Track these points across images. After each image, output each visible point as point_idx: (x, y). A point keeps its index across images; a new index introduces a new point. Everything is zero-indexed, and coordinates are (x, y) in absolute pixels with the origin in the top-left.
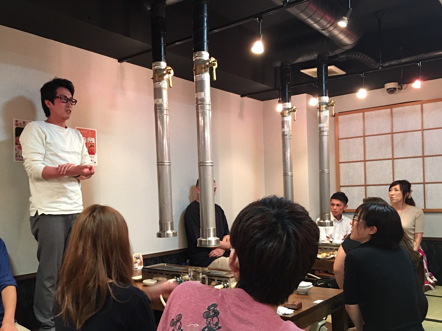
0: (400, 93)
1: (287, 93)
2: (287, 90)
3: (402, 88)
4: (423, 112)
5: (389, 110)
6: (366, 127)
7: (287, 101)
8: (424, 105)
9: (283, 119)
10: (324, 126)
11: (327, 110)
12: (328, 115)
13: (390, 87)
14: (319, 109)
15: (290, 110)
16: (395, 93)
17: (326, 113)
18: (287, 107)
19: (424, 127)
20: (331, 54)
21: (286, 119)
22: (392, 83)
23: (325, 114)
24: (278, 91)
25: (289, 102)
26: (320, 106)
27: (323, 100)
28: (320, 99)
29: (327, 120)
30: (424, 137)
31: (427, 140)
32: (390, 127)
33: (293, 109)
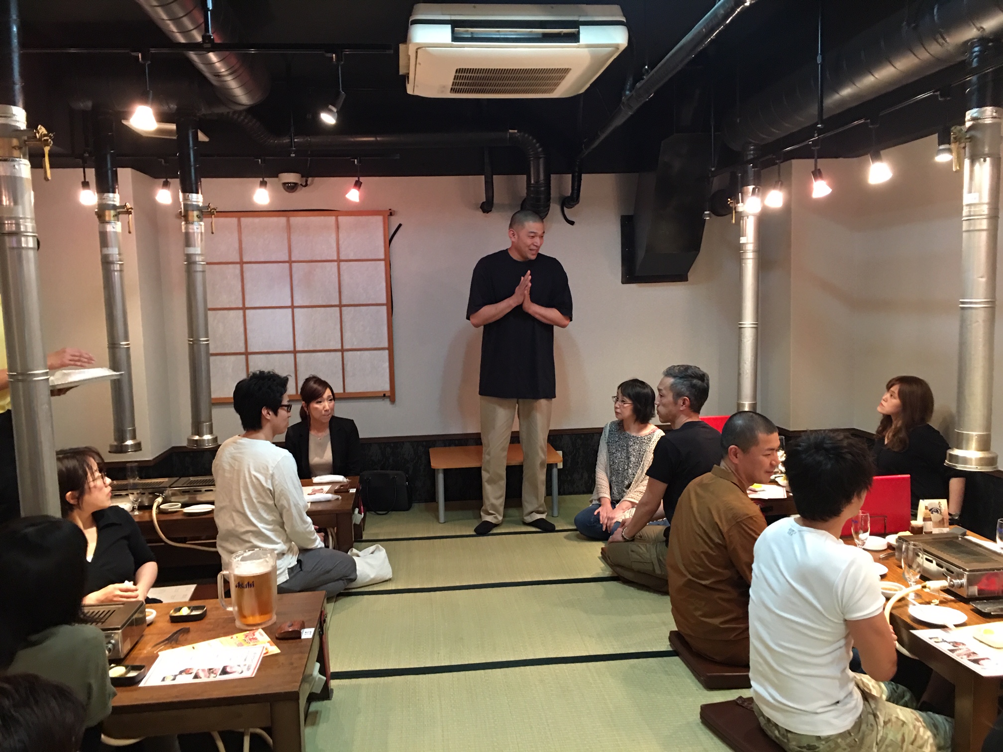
0: (302, 191)
1: (109, 173)
2: (109, 166)
3: (306, 185)
4: (340, 231)
5: (283, 220)
6: (244, 246)
7: (111, 189)
8: (341, 218)
9: (105, 228)
10: (196, 252)
11: (200, 221)
12: (203, 231)
13: (289, 181)
15: (119, 210)
16: (295, 191)
17: (199, 228)
18: (111, 202)
19: (340, 256)
21: (109, 228)
22: (292, 174)
23: (197, 228)
25: (114, 192)
27: (193, 201)
28: (185, 198)
29: (202, 241)
30: (342, 273)
31: (345, 278)
32: (286, 251)
33: (125, 208)
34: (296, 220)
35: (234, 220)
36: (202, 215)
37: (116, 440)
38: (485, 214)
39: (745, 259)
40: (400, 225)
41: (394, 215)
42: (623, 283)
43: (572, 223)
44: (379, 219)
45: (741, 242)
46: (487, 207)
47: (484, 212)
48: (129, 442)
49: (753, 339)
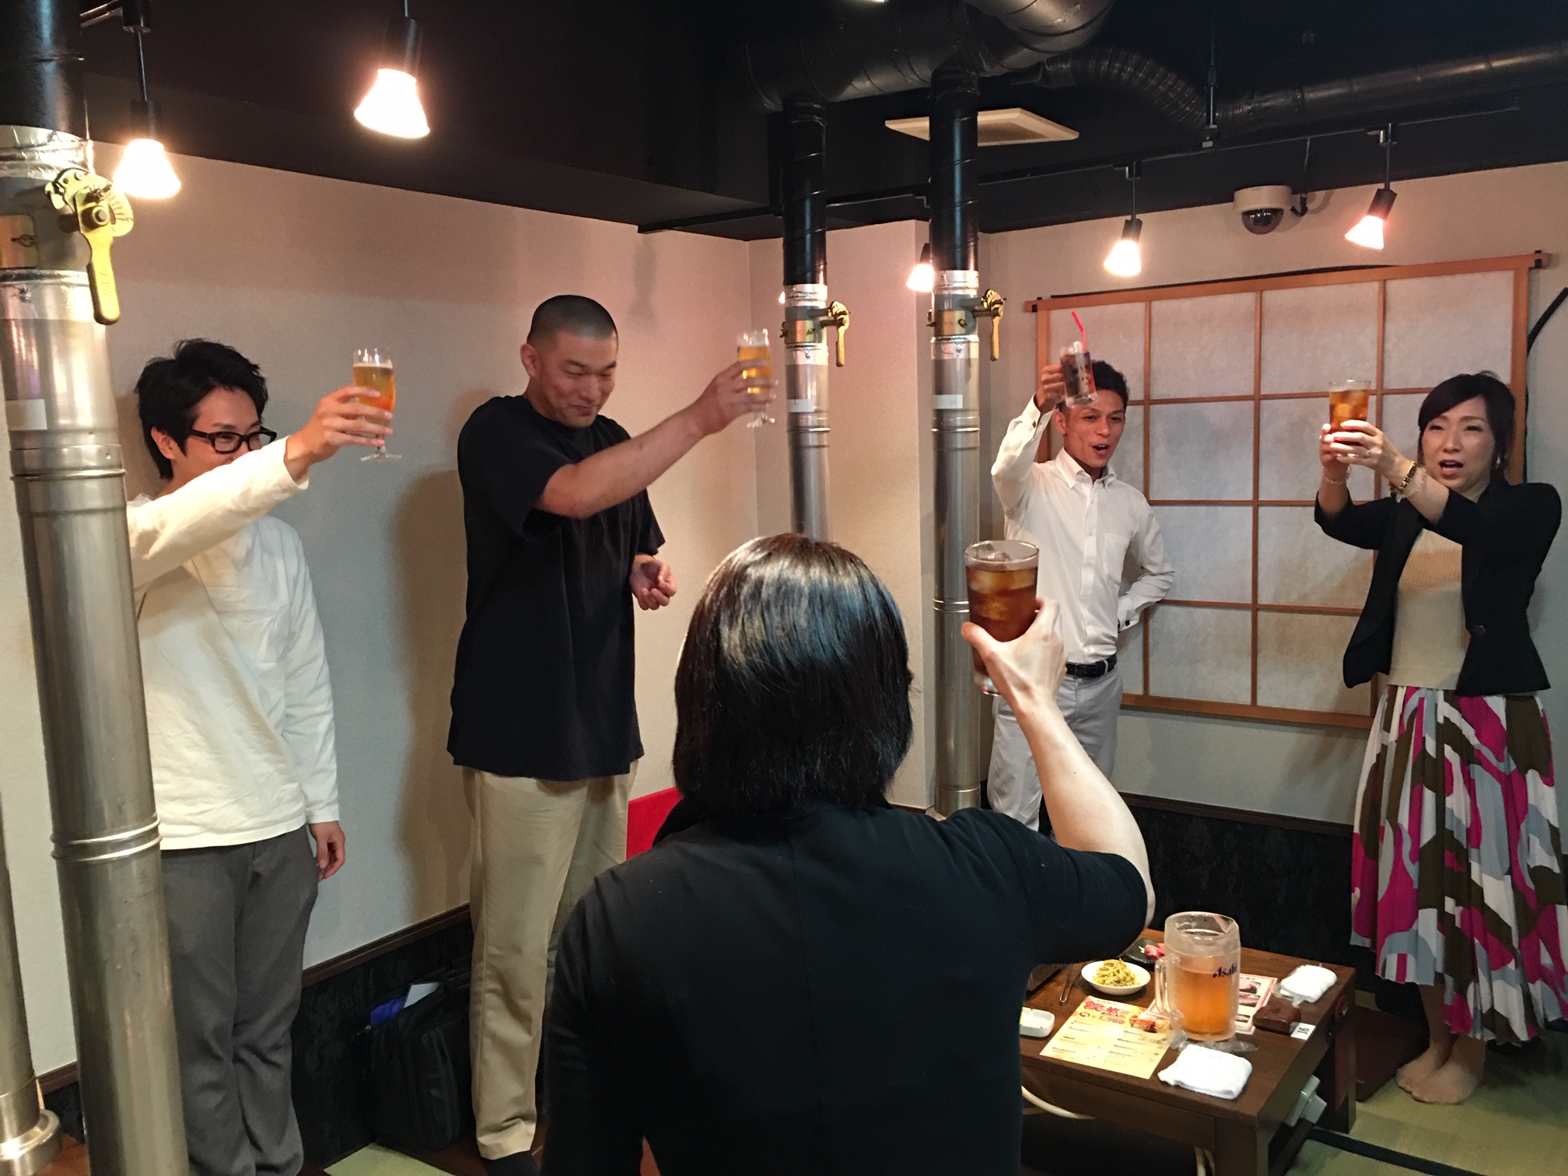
0: (1300, 226)
1: (808, 240)
2: (808, 227)
3: (1304, 210)
5: (1247, 300)
6: (1154, 364)
7: (809, 275)
8: (1393, 286)
9: (793, 357)
10: (953, 407)
11: (968, 333)
12: (975, 356)
13: (1258, 206)
14: (938, 325)
15: (821, 318)
16: (1279, 227)
18: (807, 304)
19: (1386, 379)
20: (992, 70)
21: (801, 358)
22: (1265, 187)
23: (961, 350)
25: (814, 281)
26: (939, 312)
27: (955, 288)
28: (940, 283)
29: (969, 377)
32: (1250, 373)
33: (830, 314)
34: (1277, 298)
35: (1139, 308)
36: (974, 317)
41: (1547, 266)
44: (1499, 286)
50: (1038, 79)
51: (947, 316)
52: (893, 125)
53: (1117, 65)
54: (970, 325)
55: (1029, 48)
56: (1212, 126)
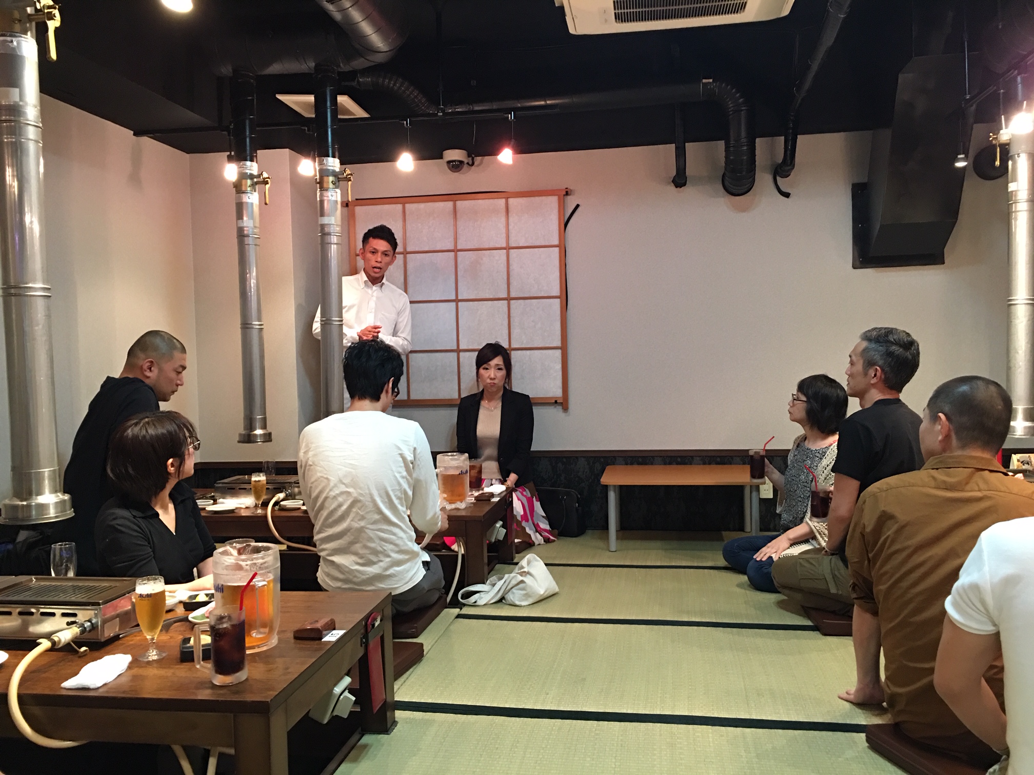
0: (470, 172)
1: (248, 140)
2: (248, 134)
3: (473, 164)
4: (510, 214)
5: (450, 204)
6: (408, 235)
7: (248, 157)
8: (511, 201)
9: (240, 198)
10: (330, 223)
11: (336, 188)
12: (339, 199)
13: (454, 159)
14: (321, 183)
15: (255, 180)
16: (461, 171)
17: (334, 196)
18: (249, 172)
19: (510, 242)
20: (344, 68)
21: (246, 198)
22: (457, 150)
23: (332, 196)
24: (225, 133)
25: (252, 160)
26: (321, 177)
27: (330, 166)
28: (321, 163)
29: (336, 209)
30: (511, 262)
31: (514, 266)
32: (452, 239)
33: (261, 177)
34: (463, 205)
36: (339, 181)
37: (244, 429)
38: (678, 189)
39: (1016, 212)
40: (578, 206)
41: (570, 195)
42: (854, 267)
43: (787, 195)
44: (553, 201)
45: (1010, 190)
46: (680, 181)
47: (676, 187)
48: (259, 432)
49: (1029, 320)
50: (354, 84)
51: (325, 178)
52: (279, 97)
53: (392, 82)
54: (337, 184)
55: (364, 58)
56: (442, 107)
